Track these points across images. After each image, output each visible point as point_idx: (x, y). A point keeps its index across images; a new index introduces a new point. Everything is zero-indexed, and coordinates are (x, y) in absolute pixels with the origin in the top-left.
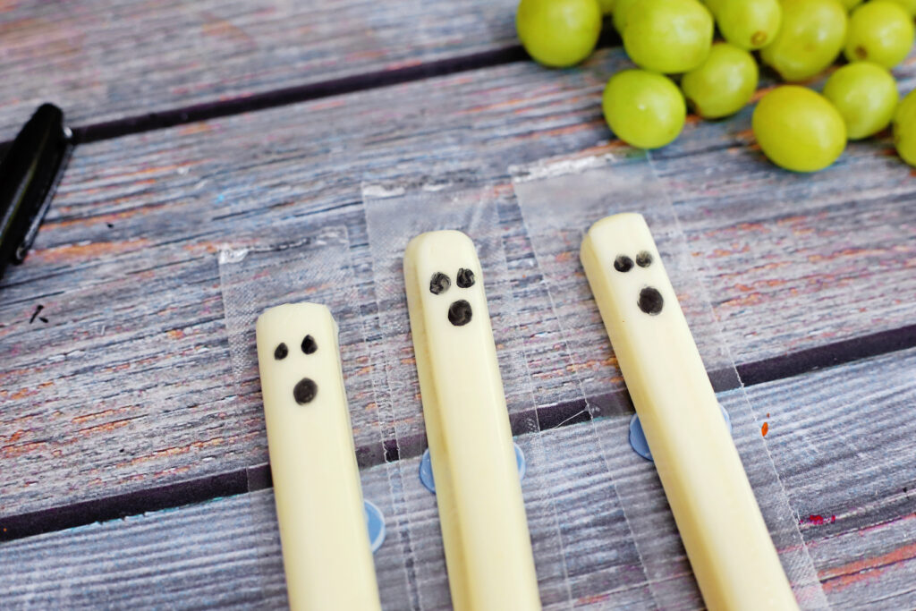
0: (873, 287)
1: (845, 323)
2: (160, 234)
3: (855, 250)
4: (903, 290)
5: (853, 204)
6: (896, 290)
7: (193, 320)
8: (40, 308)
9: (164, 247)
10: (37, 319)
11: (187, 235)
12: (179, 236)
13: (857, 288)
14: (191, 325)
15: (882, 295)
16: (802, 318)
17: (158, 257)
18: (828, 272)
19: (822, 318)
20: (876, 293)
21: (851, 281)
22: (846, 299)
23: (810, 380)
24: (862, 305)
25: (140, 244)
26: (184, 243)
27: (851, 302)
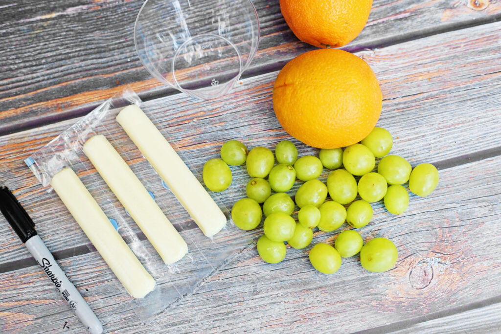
0: (347, 317)
1: (335, 330)
2: (104, 294)
3: (343, 301)
4: (357, 318)
5: (344, 282)
6: (355, 317)
7: (118, 328)
8: (66, 323)
9: (106, 299)
10: (65, 327)
11: (113, 294)
12: (111, 295)
13: (341, 317)
14: (117, 330)
15: (349, 320)
16: (321, 328)
17: (104, 303)
18: (332, 310)
19: (328, 328)
20: (348, 319)
21: (339, 314)
22: (337, 321)
24: (342, 324)
25: (98, 297)
26: (113, 297)
27: (338, 323)
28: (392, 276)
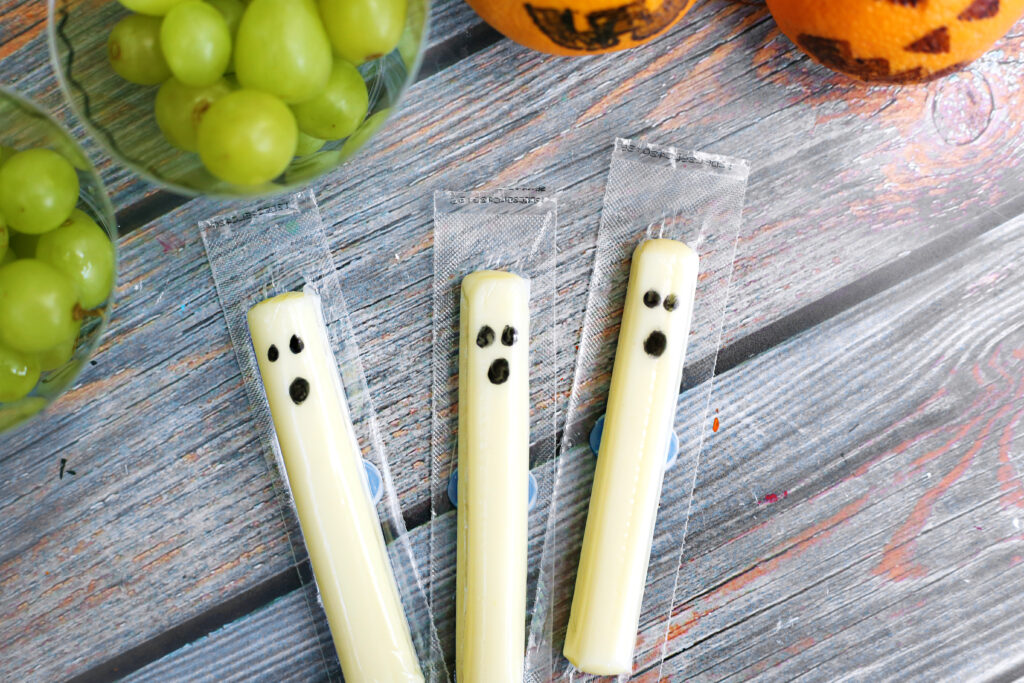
0: (794, 261)
1: (772, 304)
2: (141, 361)
3: (773, 224)
4: (821, 257)
6: (814, 258)
7: (200, 439)
8: (64, 461)
9: (149, 372)
10: (65, 474)
11: (166, 356)
12: (159, 358)
13: (779, 265)
14: (201, 445)
15: (802, 268)
16: (733, 308)
17: (147, 385)
18: (750, 253)
19: (751, 304)
20: (797, 266)
21: (773, 259)
22: (770, 279)
23: (748, 369)
24: (785, 282)
25: (127, 375)
26: (166, 363)
27: (774, 282)
28: (888, 126)
